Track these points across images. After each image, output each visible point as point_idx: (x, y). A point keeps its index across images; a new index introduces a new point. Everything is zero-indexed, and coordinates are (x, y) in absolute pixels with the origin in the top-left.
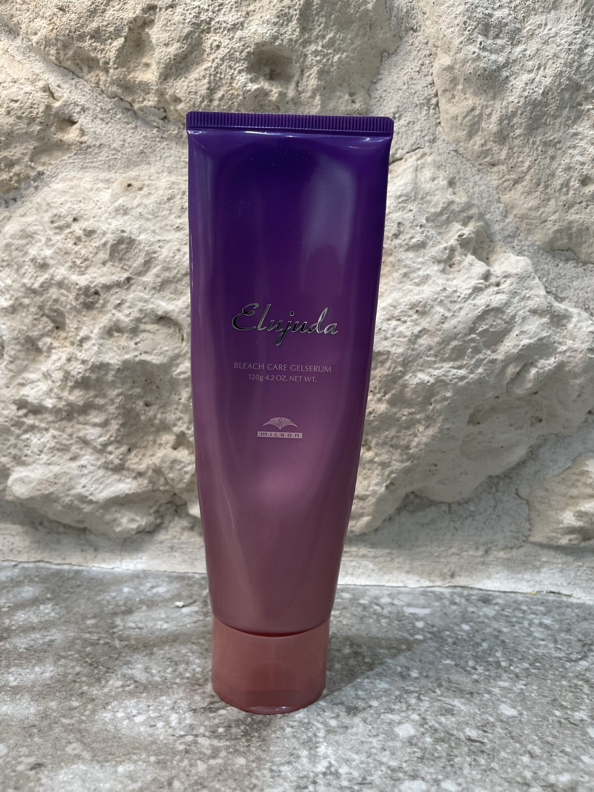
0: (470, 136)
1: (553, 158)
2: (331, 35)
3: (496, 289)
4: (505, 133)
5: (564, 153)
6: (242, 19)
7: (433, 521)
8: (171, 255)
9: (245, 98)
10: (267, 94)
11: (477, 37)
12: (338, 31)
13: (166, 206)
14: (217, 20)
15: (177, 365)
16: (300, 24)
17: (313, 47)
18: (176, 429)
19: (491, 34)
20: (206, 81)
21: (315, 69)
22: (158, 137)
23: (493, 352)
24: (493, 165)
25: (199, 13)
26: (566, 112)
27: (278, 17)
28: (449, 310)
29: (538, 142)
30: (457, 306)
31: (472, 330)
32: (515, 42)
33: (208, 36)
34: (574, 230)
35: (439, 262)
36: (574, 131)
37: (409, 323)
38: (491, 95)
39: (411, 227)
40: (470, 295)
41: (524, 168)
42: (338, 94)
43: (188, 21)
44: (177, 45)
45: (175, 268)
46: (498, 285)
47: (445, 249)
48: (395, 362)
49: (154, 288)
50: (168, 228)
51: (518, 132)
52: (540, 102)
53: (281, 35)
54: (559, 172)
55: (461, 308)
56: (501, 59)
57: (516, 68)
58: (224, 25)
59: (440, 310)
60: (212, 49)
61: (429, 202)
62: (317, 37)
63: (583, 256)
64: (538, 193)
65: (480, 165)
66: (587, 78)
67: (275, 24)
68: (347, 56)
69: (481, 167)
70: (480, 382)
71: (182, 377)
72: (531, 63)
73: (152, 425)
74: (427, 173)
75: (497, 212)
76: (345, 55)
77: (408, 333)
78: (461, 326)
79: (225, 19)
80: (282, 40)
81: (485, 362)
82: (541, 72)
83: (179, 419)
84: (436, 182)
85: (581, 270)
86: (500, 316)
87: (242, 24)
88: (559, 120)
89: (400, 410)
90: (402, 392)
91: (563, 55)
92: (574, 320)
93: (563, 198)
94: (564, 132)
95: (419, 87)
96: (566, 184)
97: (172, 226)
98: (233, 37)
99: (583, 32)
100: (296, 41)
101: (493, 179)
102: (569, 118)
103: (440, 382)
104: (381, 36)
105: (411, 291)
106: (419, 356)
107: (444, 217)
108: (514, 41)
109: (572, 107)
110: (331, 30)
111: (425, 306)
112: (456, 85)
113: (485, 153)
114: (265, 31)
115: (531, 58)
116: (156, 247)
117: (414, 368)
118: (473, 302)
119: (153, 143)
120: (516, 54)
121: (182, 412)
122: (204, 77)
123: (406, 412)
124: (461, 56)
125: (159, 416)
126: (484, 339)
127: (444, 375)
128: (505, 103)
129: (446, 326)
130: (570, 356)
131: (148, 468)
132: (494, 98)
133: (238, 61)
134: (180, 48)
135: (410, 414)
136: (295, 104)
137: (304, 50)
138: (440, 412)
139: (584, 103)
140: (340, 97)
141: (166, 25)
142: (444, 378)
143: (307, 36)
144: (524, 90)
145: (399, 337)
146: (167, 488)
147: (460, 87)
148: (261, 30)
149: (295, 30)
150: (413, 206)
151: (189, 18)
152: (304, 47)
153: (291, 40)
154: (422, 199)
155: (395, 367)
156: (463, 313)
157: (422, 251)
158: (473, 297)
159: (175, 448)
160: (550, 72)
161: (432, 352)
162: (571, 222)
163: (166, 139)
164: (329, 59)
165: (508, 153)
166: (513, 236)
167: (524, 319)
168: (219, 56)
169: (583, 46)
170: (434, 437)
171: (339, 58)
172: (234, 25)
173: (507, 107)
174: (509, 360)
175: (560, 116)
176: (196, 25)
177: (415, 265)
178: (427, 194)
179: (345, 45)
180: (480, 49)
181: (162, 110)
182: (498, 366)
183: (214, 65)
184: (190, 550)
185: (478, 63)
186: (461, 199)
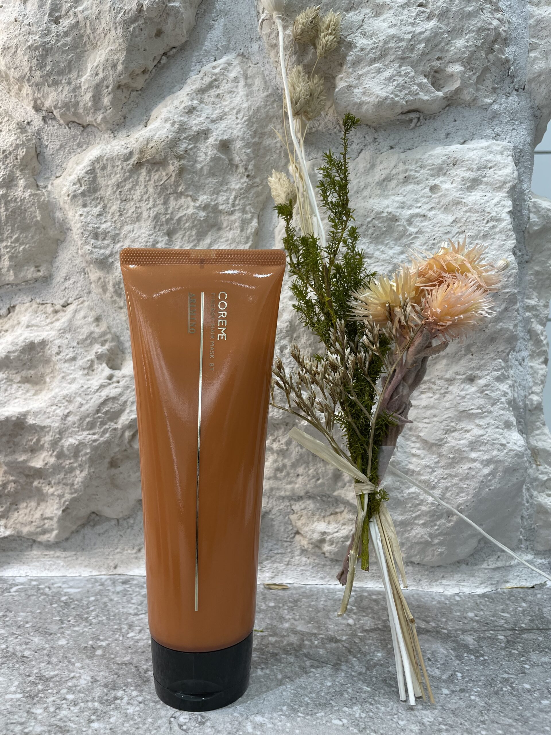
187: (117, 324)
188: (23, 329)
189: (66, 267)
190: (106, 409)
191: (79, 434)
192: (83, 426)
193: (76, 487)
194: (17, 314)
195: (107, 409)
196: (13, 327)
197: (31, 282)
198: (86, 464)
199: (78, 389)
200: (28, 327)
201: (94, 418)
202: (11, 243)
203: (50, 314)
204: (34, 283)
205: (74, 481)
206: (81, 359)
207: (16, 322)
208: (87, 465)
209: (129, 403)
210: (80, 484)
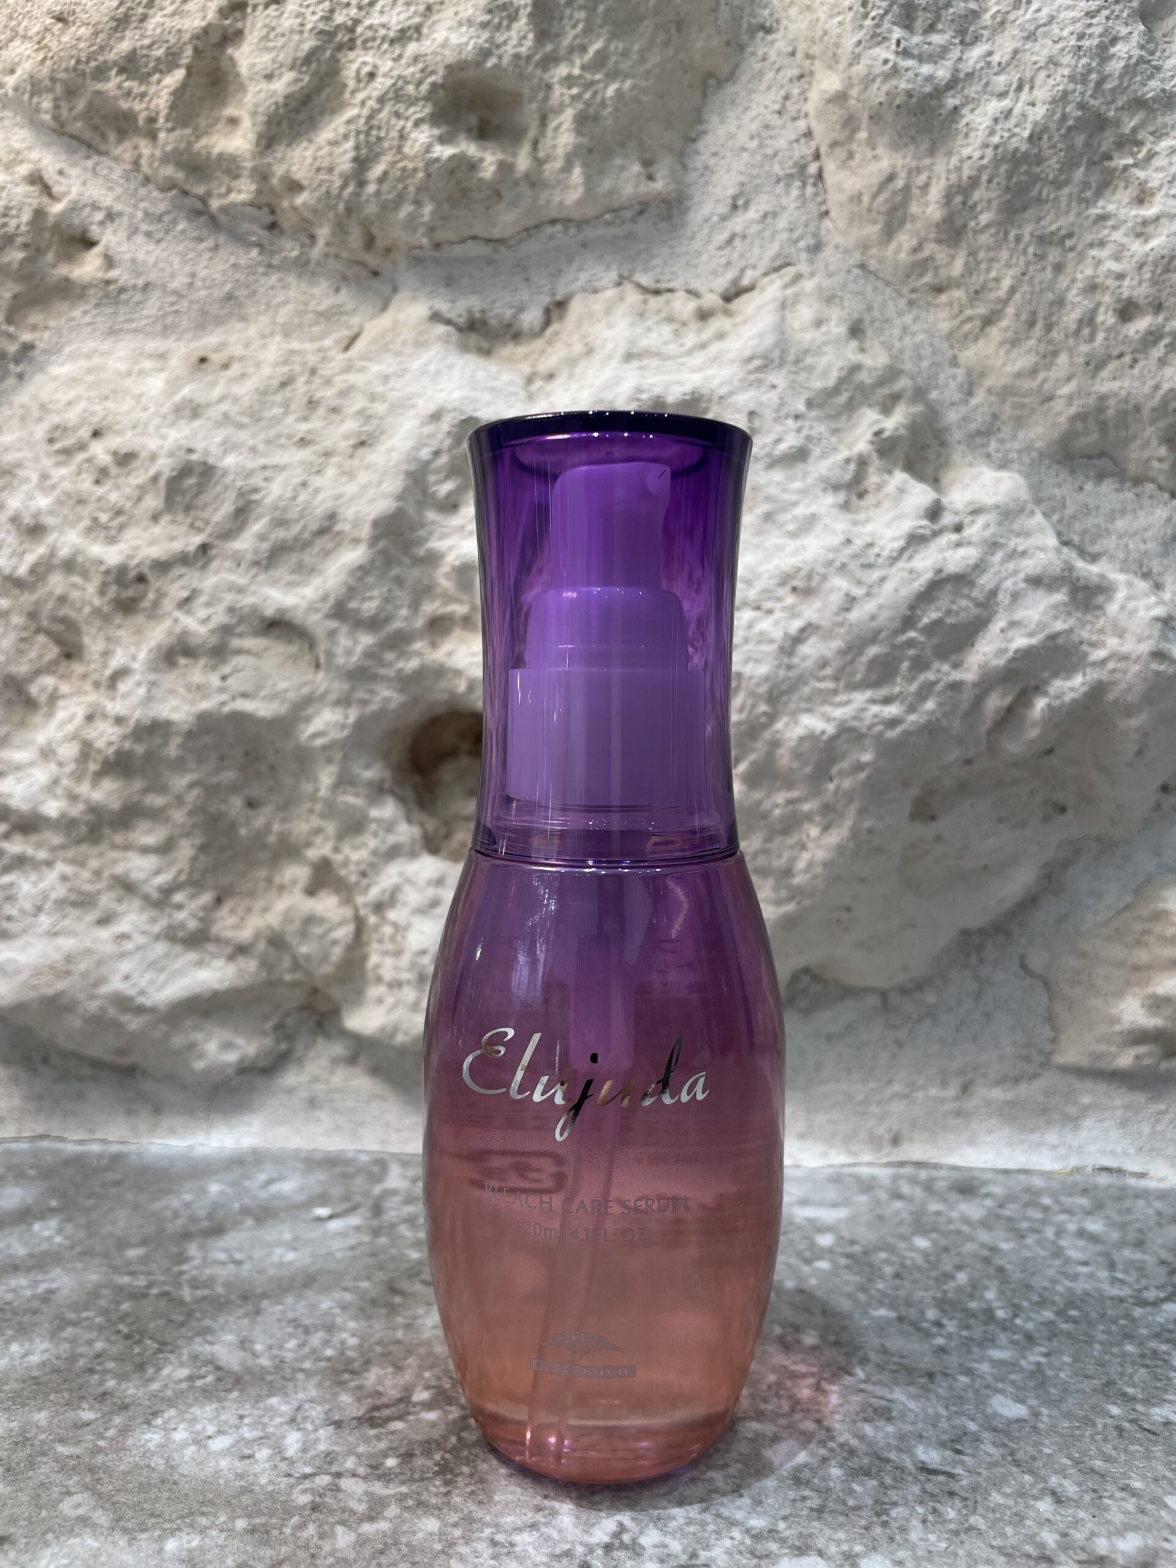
0: (889, 232)
1: (1058, 268)
2: (598, 45)
3: (954, 537)
4: (959, 222)
5: (1081, 256)
6: (417, 20)
7: (850, 1029)
8: (289, 494)
9: (428, 175)
10: (473, 166)
11: (890, 31)
12: (613, 36)
13: (278, 398)
14: (367, 22)
15: (308, 720)
16: (536, 25)
17: (562, 70)
18: (312, 854)
19: (919, 24)
20: (350, 144)
21: (569, 114)
22: (259, 264)
23: (956, 666)
24: (939, 289)
25: (332, 11)
26: (1079, 174)
27: (490, 11)
28: (859, 583)
29: (1027, 238)
30: (876, 575)
31: (908, 622)
32: (968, 39)
33: (352, 55)
34: (1111, 413)
35: (836, 488)
36: (1099, 211)
37: (778, 615)
38: (925, 146)
39: (776, 420)
40: (902, 551)
41: (1002, 293)
42: (618, 161)
43: (309, 26)
44: (289, 76)
45: (298, 521)
46: (958, 528)
47: (848, 461)
48: (752, 694)
49: (256, 563)
50: (282, 441)
51: (984, 218)
52: (1026, 155)
53: (498, 46)
54: (1073, 296)
55: (883, 579)
56: (943, 72)
57: (974, 89)
58: (382, 32)
59: (840, 584)
60: (359, 80)
61: (810, 369)
62: (571, 50)
63: (1132, 468)
64: (1032, 342)
65: (913, 291)
66: (1120, 103)
67: (484, 25)
68: (634, 87)
69: (914, 296)
70: (931, 730)
71: (319, 742)
72: (1002, 79)
73: (264, 847)
74: (805, 313)
75: (953, 385)
76: (628, 84)
77: (778, 634)
78: (884, 615)
79: (384, 19)
80: (500, 57)
81: (939, 687)
82: (1025, 95)
83: (318, 831)
84: (823, 329)
85: (1129, 495)
86: (966, 591)
87: (418, 29)
88: (1066, 191)
89: (768, 796)
90: (770, 757)
91: (1067, 59)
92: (1120, 595)
93: (1084, 348)
94: (1079, 215)
95: (782, 143)
96: (1089, 320)
97: (290, 437)
98: (400, 56)
99: (1105, 13)
100: (528, 58)
101: (941, 320)
102: (1086, 185)
103: (849, 734)
104: (700, 44)
105: (780, 548)
106: (801, 680)
107: (843, 398)
108: (966, 35)
109: (1092, 163)
110: (599, 36)
111: (809, 577)
112: (854, 131)
113: (921, 266)
114: (464, 39)
115: (1002, 68)
116: (257, 480)
117: (792, 706)
118: (909, 565)
119: (251, 278)
120: (971, 62)
121: (322, 816)
122: (346, 137)
123: (780, 797)
124: (860, 69)
125: (276, 827)
126: (934, 641)
127: (855, 718)
128: (954, 161)
129: (855, 615)
130: (1114, 671)
131: (258, 935)
132: (932, 152)
133: (412, 101)
134: (297, 81)
135: (790, 802)
136: (533, 185)
137: (546, 76)
138: (850, 796)
139: (1116, 155)
140: (623, 168)
141: (266, 38)
142: (856, 724)
143: (549, 47)
144: (992, 133)
145: (760, 642)
146: (299, 976)
147: (863, 135)
148: (455, 39)
149: (524, 37)
150: (778, 378)
151: (312, 20)
152: (545, 69)
153: (517, 56)
154: (797, 362)
155: (754, 706)
156: (888, 587)
157: (800, 467)
158: (906, 554)
159: (311, 891)
160: (1042, 93)
161: (828, 671)
162: (1103, 398)
163: (278, 268)
164: (595, 94)
165: (967, 264)
166: (987, 432)
167: (1016, 596)
168: (376, 94)
169: (1106, 40)
170: (840, 849)
171: (618, 91)
172: (403, 31)
173: (958, 169)
174: (990, 681)
175: (1067, 182)
176: (326, 36)
177: (787, 496)
178: (806, 352)
179: (628, 63)
180: (897, 53)
181: (265, 210)
182: (967, 696)
183: (366, 112)
184: (350, 1104)
185: (894, 82)
186: (876, 359)
187: (917, 347)
188: (614, 363)
189: (739, 164)
190: (930, 616)
191: (838, 699)
192: (853, 674)
193: (796, 881)
194: (579, 323)
195: (935, 615)
196: (572, 362)
197: (628, 214)
198: (850, 801)
199: (836, 550)
200: (629, 357)
201: (895, 647)
202: (583, 68)
203: (684, 324)
204: (633, 220)
205: (793, 860)
206: (824, 455)
207: (579, 348)
208: (853, 808)
209: (1003, 598)
210: (819, 870)
